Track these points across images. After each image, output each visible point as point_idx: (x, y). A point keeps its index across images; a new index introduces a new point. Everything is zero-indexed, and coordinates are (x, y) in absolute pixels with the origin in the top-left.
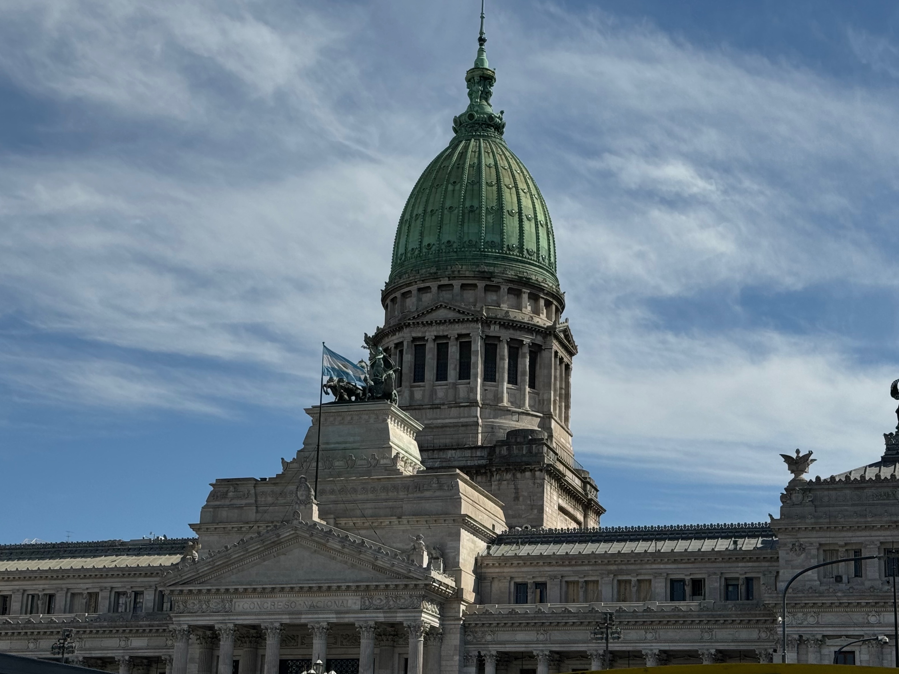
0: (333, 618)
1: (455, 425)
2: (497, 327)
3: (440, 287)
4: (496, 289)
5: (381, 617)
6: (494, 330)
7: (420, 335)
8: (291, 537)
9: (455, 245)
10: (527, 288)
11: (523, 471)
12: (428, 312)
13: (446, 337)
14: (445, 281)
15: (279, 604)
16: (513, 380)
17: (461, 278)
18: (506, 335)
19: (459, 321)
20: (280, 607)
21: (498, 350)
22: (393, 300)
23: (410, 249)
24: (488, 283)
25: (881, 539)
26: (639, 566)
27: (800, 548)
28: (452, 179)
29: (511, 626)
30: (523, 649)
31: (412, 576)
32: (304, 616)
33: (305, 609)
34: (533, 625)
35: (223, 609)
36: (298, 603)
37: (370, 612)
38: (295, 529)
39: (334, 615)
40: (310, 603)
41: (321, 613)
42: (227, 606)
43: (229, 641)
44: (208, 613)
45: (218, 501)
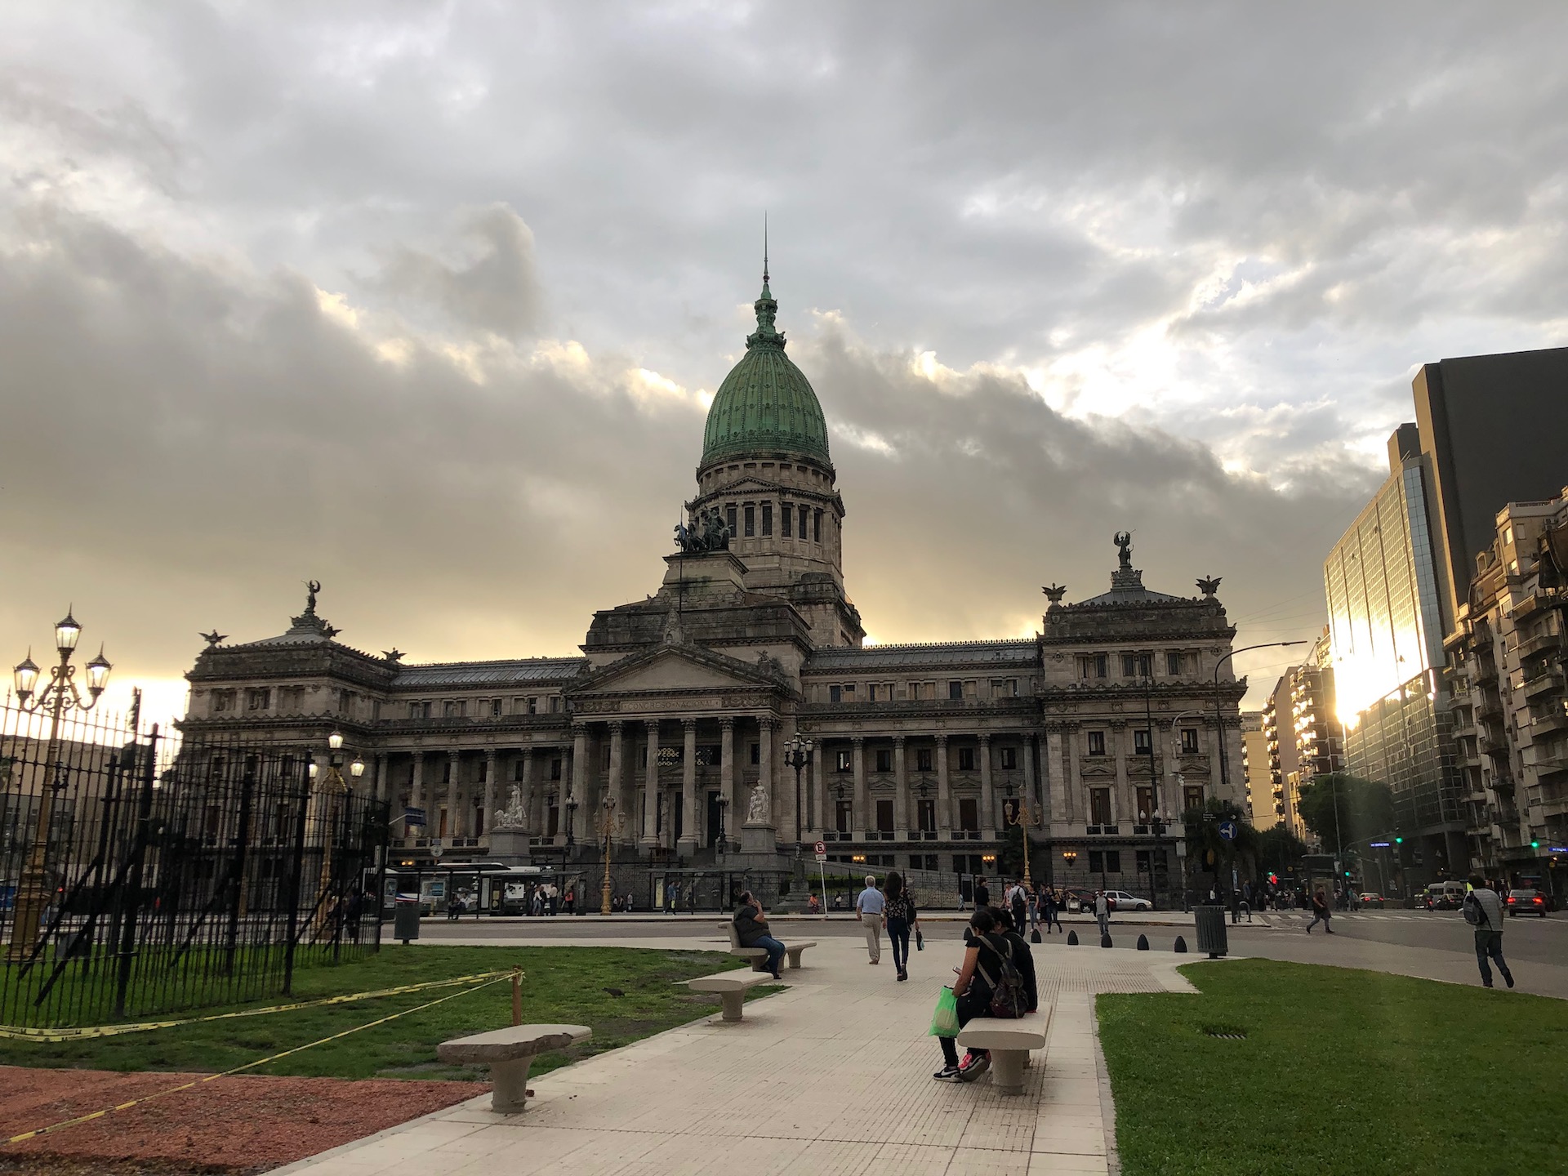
0: (702, 715)
1: (762, 570)
2: (791, 495)
3: (745, 465)
4: (789, 467)
5: (738, 714)
6: (789, 498)
7: (732, 502)
8: (664, 654)
9: (756, 434)
11: (817, 604)
12: (738, 484)
13: (752, 503)
14: (750, 461)
15: (657, 705)
16: (803, 535)
17: (762, 458)
19: (762, 491)
20: (657, 707)
21: (791, 513)
22: (708, 475)
23: (720, 436)
24: (783, 462)
25: (1121, 649)
26: (925, 673)
27: (1060, 657)
28: (751, 383)
29: (833, 718)
30: (842, 736)
31: (762, 682)
32: (677, 713)
33: (678, 708)
34: (850, 718)
35: (613, 709)
36: (672, 703)
37: (730, 709)
38: (669, 648)
39: (701, 712)
40: (682, 703)
41: (690, 711)
42: (616, 707)
43: (619, 732)
44: (601, 712)
45: (599, 627)
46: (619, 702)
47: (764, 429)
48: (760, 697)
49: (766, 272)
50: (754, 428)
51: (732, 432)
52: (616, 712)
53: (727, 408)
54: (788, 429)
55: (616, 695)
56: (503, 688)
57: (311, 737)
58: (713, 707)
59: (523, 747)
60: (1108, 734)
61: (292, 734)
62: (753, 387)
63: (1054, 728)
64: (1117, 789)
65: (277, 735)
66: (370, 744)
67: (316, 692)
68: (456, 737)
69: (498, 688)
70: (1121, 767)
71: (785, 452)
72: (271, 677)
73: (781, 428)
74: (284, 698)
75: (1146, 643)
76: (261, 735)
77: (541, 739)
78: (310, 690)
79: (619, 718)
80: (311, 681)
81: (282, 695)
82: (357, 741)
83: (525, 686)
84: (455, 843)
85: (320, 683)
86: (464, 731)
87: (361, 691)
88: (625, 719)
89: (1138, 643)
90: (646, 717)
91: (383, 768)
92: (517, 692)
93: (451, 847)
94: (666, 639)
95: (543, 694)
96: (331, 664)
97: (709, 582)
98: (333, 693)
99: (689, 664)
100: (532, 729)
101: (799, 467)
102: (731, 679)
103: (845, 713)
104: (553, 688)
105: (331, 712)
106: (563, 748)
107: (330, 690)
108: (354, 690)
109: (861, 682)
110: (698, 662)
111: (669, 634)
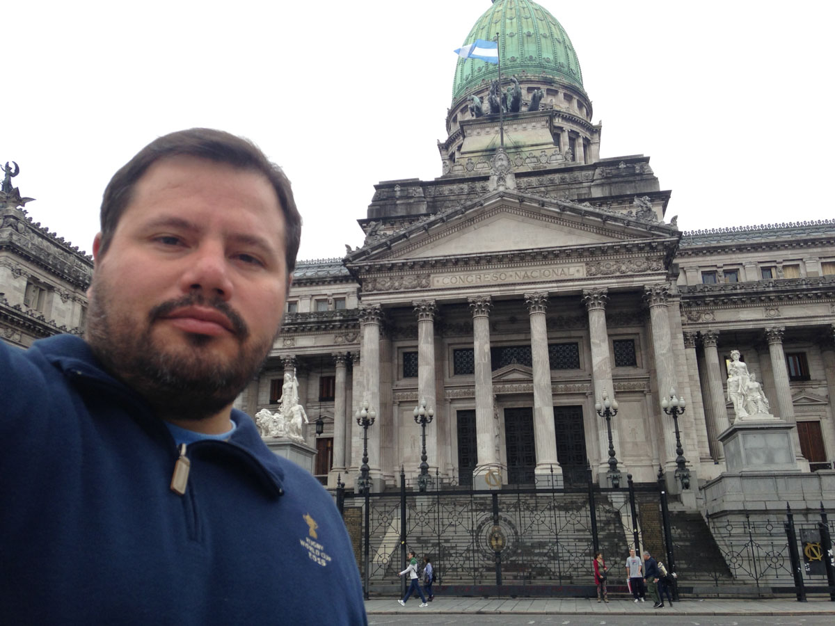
0: (555, 288)
2: (560, 120)
5: (614, 284)
6: (559, 122)
8: (495, 205)
9: (518, 61)
10: (576, 95)
15: (486, 276)
18: (568, 126)
20: (487, 279)
21: (561, 138)
28: (508, 16)
29: (735, 303)
30: (751, 327)
31: (653, 234)
32: (518, 287)
33: (518, 280)
34: (762, 301)
35: (419, 285)
36: (508, 274)
37: (600, 278)
38: (502, 196)
39: (555, 285)
40: (523, 273)
41: (538, 283)
42: (424, 282)
43: (430, 318)
44: (402, 290)
45: (384, 200)
46: (429, 276)
47: (527, 55)
48: (647, 259)
50: (516, 55)
52: (425, 289)
54: (551, 57)
55: (424, 264)
58: (573, 276)
71: (551, 77)
73: (545, 55)
77: (308, 344)
79: (431, 297)
88: (438, 298)
90: (470, 294)
94: (495, 185)
95: (306, 296)
96: (11, 234)
97: (523, 147)
98: (16, 278)
99: (531, 220)
100: (295, 331)
101: (565, 94)
102: (599, 236)
103: (757, 293)
104: (318, 288)
105: (5, 297)
106: (340, 353)
107: (9, 272)
108: (48, 282)
109: (750, 263)
110: (545, 216)
111: (501, 178)
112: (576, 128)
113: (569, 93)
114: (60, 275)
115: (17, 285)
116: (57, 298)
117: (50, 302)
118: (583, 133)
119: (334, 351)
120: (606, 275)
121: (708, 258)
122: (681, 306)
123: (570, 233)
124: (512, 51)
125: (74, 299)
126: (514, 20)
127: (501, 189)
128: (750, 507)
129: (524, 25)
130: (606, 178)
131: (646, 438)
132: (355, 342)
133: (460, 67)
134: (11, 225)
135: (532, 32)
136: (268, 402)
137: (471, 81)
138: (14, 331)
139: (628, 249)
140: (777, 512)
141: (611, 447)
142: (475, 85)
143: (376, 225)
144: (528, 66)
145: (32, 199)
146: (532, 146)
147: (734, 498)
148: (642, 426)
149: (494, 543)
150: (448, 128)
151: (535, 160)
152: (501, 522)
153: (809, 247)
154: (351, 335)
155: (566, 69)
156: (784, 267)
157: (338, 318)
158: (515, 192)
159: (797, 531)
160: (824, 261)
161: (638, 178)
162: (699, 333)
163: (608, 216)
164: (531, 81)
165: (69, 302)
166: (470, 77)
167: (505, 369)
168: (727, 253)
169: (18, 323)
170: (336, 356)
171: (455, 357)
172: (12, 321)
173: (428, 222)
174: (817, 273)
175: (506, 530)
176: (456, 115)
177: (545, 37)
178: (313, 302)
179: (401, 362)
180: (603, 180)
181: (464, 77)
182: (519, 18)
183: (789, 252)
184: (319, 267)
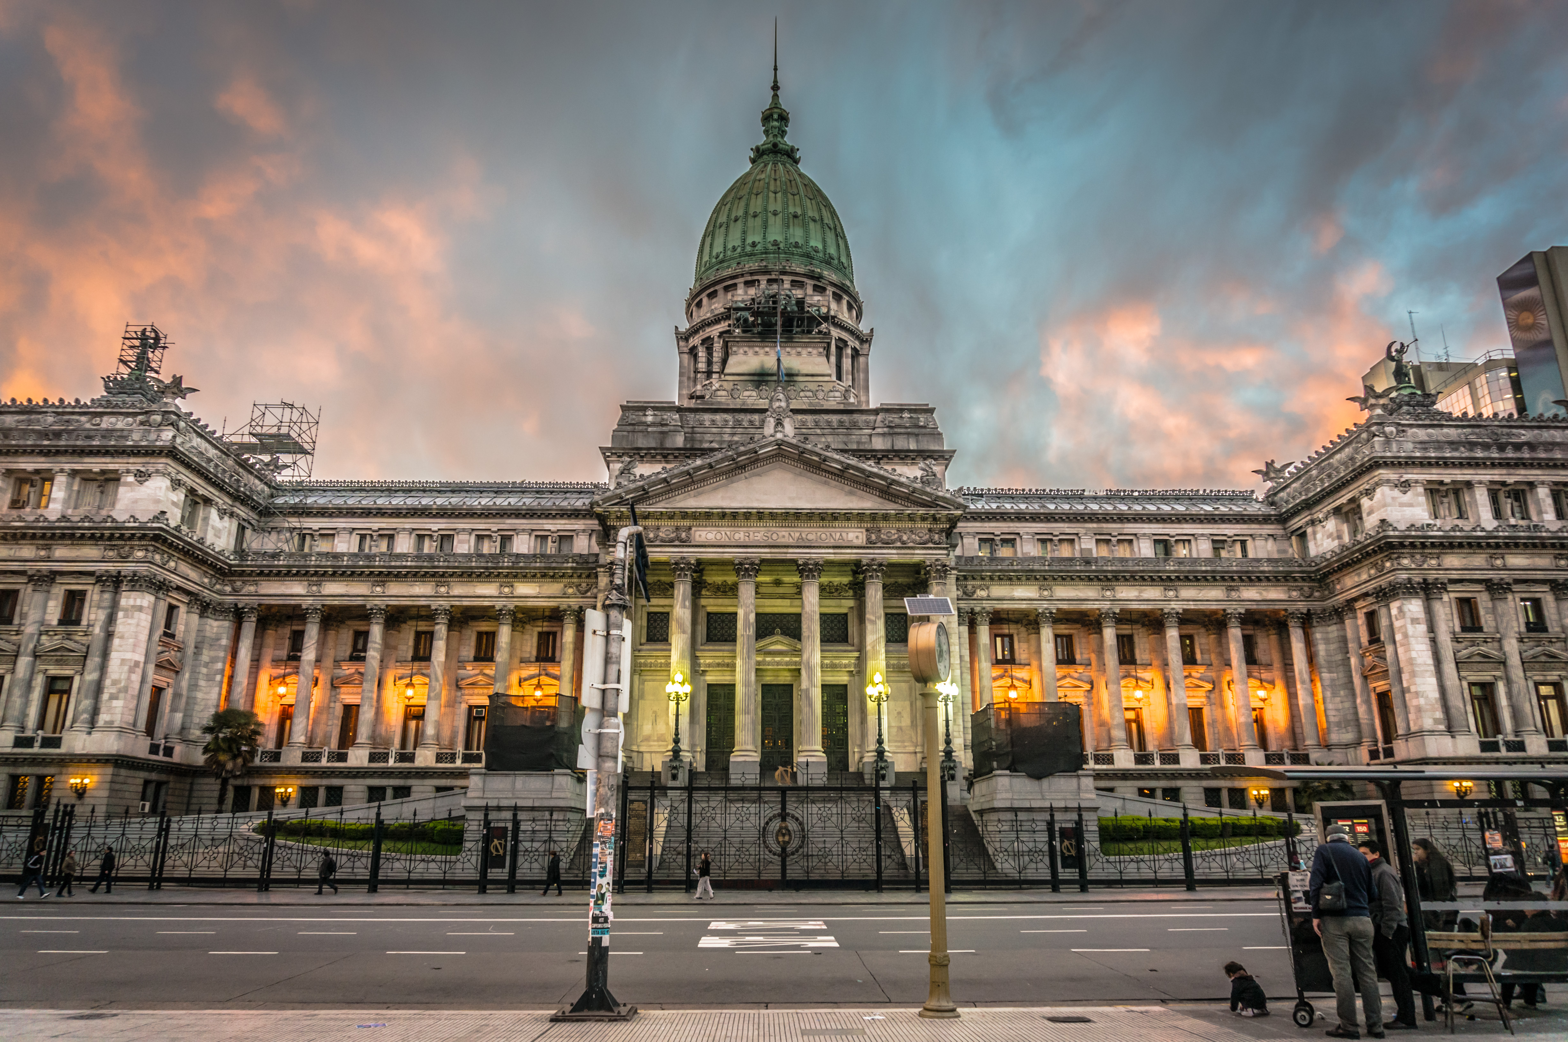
0: (831, 554)
5: (894, 555)
8: (770, 453)
9: (782, 245)
10: (846, 294)
15: (756, 534)
17: (790, 274)
18: (835, 333)
20: (756, 538)
25: (1489, 478)
26: (1119, 525)
27: (1405, 486)
28: (772, 188)
29: (1010, 579)
30: (1024, 606)
31: (938, 505)
32: (791, 550)
33: (791, 541)
34: (1036, 579)
35: (679, 538)
36: (781, 534)
37: (880, 548)
38: (780, 444)
39: (831, 551)
40: (797, 535)
41: (814, 547)
42: (684, 535)
43: (689, 579)
44: (657, 543)
45: (633, 425)
46: (690, 528)
47: (792, 240)
48: (930, 530)
49: (775, 81)
50: (779, 238)
51: (749, 240)
52: (685, 543)
53: (740, 213)
54: (820, 247)
55: (685, 515)
56: (457, 517)
57: (124, 559)
58: (852, 542)
59: (499, 604)
60: (1483, 601)
61: (91, 552)
62: (775, 193)
63: (1409, 589)
64: (1509, 682)
65: (60, 552)
66: (228, 589)
67: (141, 483)
68: (383, 584)
69: (450, 516)
70: (1512, 647)
71: (819, 270)
72: (58, 453)
73: (813, 243)
74: (79, 492)
75: (1523, 472)
76: (27, 551)
77: (529, 593)
78: (131, 479)
79: (691, 554)
80: (136, 463)
81: (76, 488)
82: (206, 580)
83: (494, 516)
84: (372, 758)
85: (151, 469)
86: (398, 576)
87: (223, 500)
88: (699, 556)
89: (1512, 471)
90: (737, 554)
91: (249, 629)
92: (480, 525)
93: (366, 763)
94: (772, 431)
95: (524, 530)
96: (174, 437)
97: (797, 375)
98: (174, 489)
99: (809, 474)
100: (515, 576)
101: (834, 293)
102: (880, 500)
103: (1032, 571)
104: (540, 521)
105: (168, 516)
106: (570, 607)
107: (168, 483)
108: (206, 493)
109: (1028, 533)
110: (826, 471)
111: (779, 423)
112: (845, 336)
113: (838, 292)
114: (219, 486)
115: (175, 500)
116: (214, 513)
117: (206, 519)
118: (852, 342)
119: (563, 603)
120: (887, 544)
121: (986, 524)
122: (957, 579)
123: (851, 493)
124: (775, 234)
125: (232, 515)
126: (779, 195)
127: (779, 436)
128: (1016, 805)
129: (791, 203)
130: (889, 427)
131: (912, 722)
132: (589, 594)
133: (708, 241)
134: (172, 424)
135: (799, 212)
136: (472, 658)
137: (722, 262)
138: (171, 556)
139: (911, 518)
140: (1041, 810)
141: (880, 735)
142: (728, 267)
143: (630, 462)
144: (793, 254)
145: (195, 390)
146: (807, 375)
147: (1004, 795)
148: (908, 709)
149: (781, 839)
150: (689, 314)
151: (810, 394)
152: (789, 819)
153: (1085, 521)
154: (584, 585)
155: (836, 262)
156: (1060, 541)
157: (570, 565)
158: (794, 441)
159: (1057, 829)
160: (1099, 537)
161: (923, 431)
162: (972, 609)
163: (894, 480)
164: (797, 274)
165: (226, 518)
166: (721, 256)
167: (768, 640)
168: (1005, 520)
169: (176, 548)
170: (565, 611)
171: (708, 621)
172: (171, 545)
173: (693, 466)
174: (1090, 550)
175: (792, 825)
176: (701, 300)
177: (814, 221)
178: (533, 538)
179: (645, 623)
180: (886, 430)
181: (714, 254)
182: (785, 193)
183: (1066, 525)
184: (537, 492)
